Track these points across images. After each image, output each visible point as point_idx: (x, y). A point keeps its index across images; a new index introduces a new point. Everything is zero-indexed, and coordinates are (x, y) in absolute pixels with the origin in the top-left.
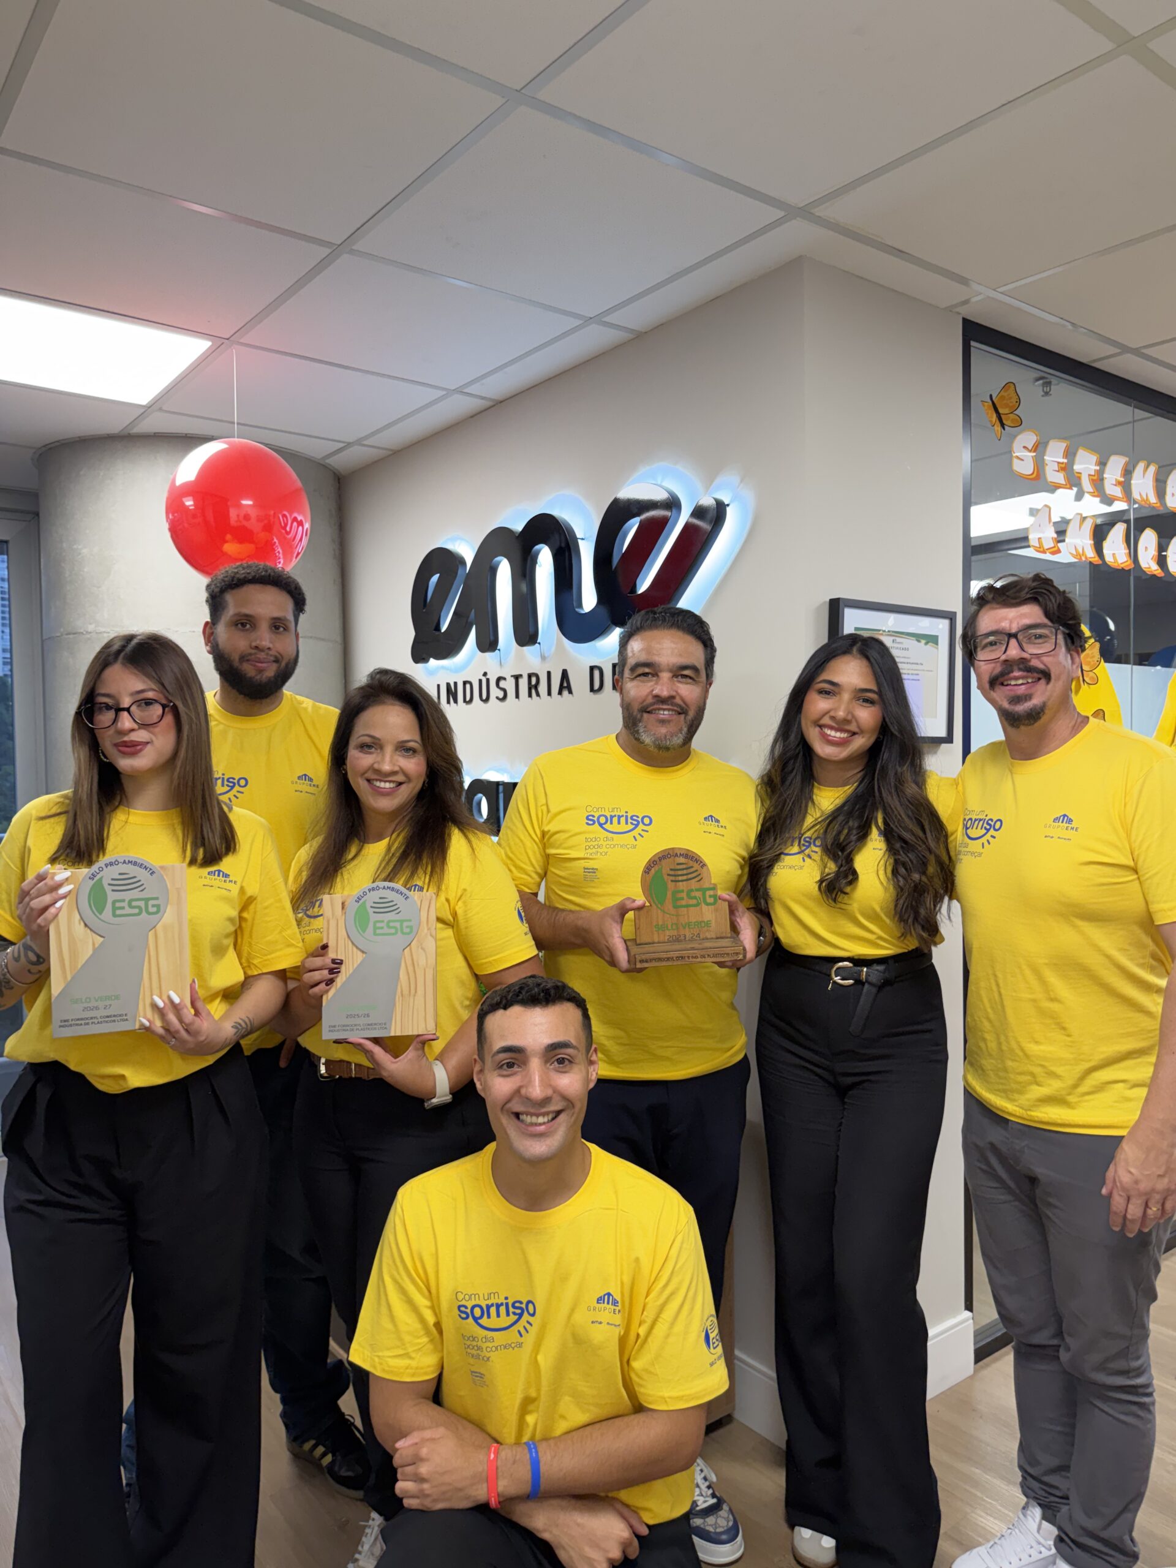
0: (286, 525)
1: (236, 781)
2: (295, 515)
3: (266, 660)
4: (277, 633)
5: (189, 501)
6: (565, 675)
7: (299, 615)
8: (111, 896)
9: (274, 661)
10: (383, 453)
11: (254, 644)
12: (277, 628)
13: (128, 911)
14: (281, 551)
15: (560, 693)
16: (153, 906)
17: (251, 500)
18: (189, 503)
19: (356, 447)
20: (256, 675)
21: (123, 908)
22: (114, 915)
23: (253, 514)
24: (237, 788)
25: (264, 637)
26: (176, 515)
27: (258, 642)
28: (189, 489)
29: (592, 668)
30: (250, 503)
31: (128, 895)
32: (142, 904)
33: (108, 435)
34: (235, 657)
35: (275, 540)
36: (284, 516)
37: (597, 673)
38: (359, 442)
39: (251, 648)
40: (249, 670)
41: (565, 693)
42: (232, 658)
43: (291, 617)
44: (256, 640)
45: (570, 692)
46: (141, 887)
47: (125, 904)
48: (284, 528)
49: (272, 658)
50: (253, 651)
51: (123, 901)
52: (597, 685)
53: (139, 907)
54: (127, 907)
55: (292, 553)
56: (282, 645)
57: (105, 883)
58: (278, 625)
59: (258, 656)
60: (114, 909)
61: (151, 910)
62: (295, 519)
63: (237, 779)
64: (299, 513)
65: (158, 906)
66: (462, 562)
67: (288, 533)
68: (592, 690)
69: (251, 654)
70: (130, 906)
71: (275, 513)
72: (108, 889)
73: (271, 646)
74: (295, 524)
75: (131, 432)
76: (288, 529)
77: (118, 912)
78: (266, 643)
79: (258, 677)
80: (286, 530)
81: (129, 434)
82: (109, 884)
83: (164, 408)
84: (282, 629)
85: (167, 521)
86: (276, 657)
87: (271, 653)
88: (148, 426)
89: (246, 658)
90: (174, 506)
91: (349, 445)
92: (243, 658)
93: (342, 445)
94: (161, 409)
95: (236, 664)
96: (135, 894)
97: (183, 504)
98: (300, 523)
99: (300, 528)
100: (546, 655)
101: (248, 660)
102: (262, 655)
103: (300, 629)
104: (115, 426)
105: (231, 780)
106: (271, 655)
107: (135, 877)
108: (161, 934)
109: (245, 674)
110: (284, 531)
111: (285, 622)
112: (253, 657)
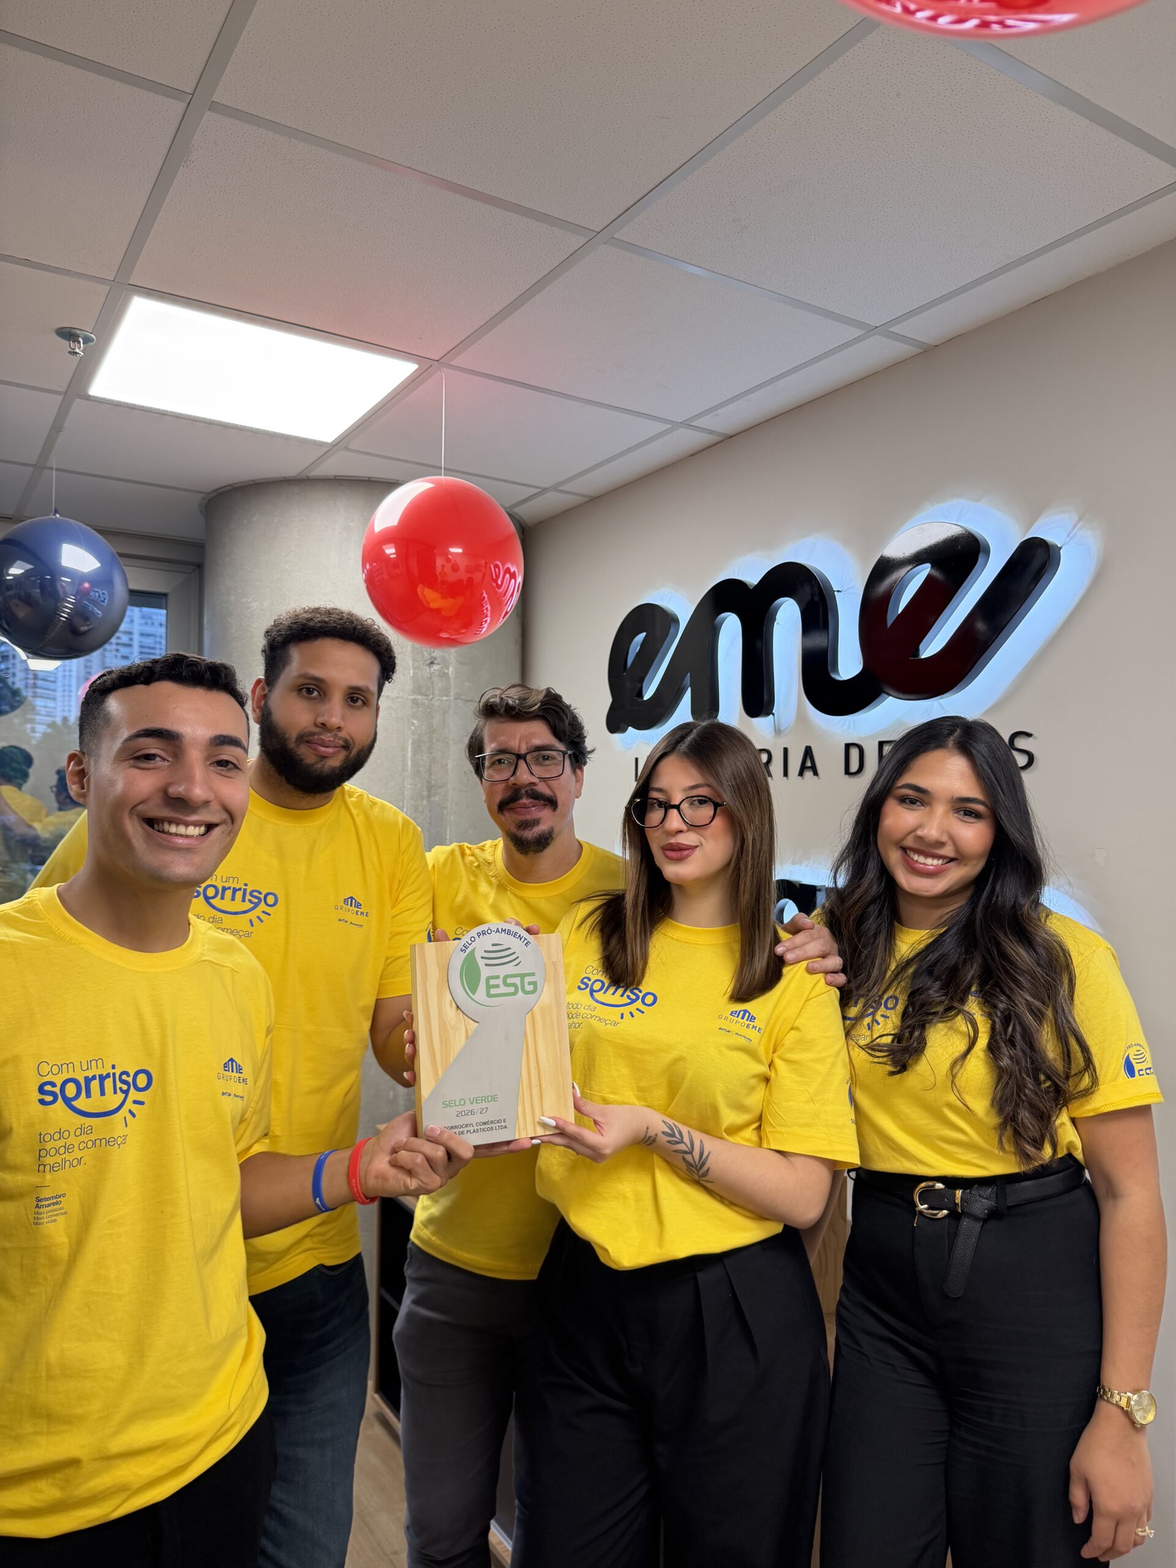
0: (498, 577)
1: (262, 896)
2: (509, 565)
3: (331, 744)
4: (352, 707)
5: (389, 548)
6: (808, 752)
7: (384, 684)
8: (485, 972)
9: (343, 747)
10: (579, 500)
11: (320, 720)
12: (353, 700)
13: (503, 989)
14: (489, 608)
15: (801, 774)
16: (530, 983)
17: (462, 548)
18: (390, 551)
19: (552, 492)
20: (316, 763)
21: (497, 986)
22: (489, 995)
23: (462, 563)
24: (262, 906)
25: (335, 712)
26: (374, 564)
27: (326, 718)
28: (390, 536)
29: (848, 746)
30: (460, 550)
31: (502, 971)
32: (517, 981)
33: (284, 478)
34: (293, 735)
35: (485, 595)
36: (496, 566)
37: (854, 753)
38: (556, 488)
39: (316, 725)
40: (307, 755)
41: (808, 774)
42: (287, 736)
43: (374, 688)
44: (323, 715)
45: (816, 773)
46: (516, 961)
47: (499, 982)
48: (496, 581)
49: (341, 742)
50: (317, 730)
51: (497, 977)
52: (854, 767)
53: (514, 985)
54: (502, 985)
55: (501, 610)
56: (353, 725)
57: (478, 955)
58: (356, 697)
59: (323, 737)
60: (489, 987)
61: (529, 988)
62: (508, 571)
63: (264, 894)
64: (512, 564)
65: (534, 984)
66: (675, 620)
67: (499, 587)
68: (847, 772)
69: (313, 734)
70: (506, 984)
71: (486, 563)
72: (481, 963)
73: (342, 724)
74: (508, 576)
75: (308, 475)
76: (499, 582)
77: (493, 991)
78: (335, 721)
79: (319, 766)
80: (497, 584)
81: (308, 477)
82: (482, 958)
83: (350, 447)
84: (360, 703)
85: (363, 572)
86: (346, 741)
87: (340, 734)
88: (328, 468)
89: (306, 739)
90: (372, 555)
91: (545, 490)
92: (304, 738)
93: (538, 490)
94: (346, 448)
95: (291, 745)
96: (509, 969)
97: (383, 551)
98: (513, 576)
99: (513, 581)
100: (782, 729)
101: (308, 742)
102: (327, 737)
103: (383, 702)
104: (293, 468)
105: (256, 894)
106: (340, 738)
107: (509, 948)
108: (538, 1018)
109: (302, 760)
110: (494, 584)
111: (365, 694)
112: (316, 737)
